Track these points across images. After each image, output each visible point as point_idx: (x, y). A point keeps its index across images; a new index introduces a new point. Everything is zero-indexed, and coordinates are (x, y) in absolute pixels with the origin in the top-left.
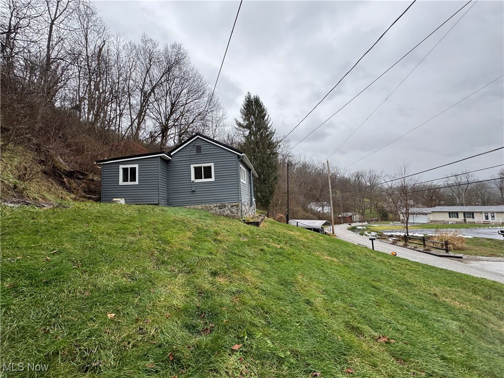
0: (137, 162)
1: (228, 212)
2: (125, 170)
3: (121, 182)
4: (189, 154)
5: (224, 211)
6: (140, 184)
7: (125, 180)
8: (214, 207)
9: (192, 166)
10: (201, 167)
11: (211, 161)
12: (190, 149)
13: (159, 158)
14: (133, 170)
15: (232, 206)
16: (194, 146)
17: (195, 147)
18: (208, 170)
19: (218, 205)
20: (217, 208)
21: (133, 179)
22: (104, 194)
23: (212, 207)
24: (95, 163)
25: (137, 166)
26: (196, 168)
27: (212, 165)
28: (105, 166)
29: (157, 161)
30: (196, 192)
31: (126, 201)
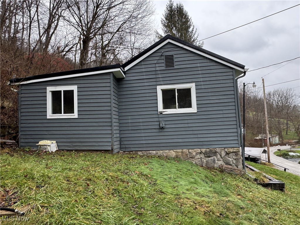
0: (74, 82)
1: (221, 163)
2: (56, 95)
3: (50, 115)
4: (154, 69)
5: (214, 161)
6: (81, 117)
7: (56, 110)
8: (197, 154)
9: (159, 89)
10: (174, 90)
11: (190, 80)
12: (156, 62)
13: (112, 75)
14: (69, 95)
15: (227, 154)
16: (162, 56)
17: (163, 58)
18: (185, 95)
19: (203, 150)
20: (202, 156)
21: (69, 109)
22: (23, 133)
23: (194, 154)
24: (9, 83)
25: (74, 88)
26: (164, 92)
27: (192, 86)
28: (23, 88)
29: (108, 81)
30: (165, 130)
31: (59, 144)
